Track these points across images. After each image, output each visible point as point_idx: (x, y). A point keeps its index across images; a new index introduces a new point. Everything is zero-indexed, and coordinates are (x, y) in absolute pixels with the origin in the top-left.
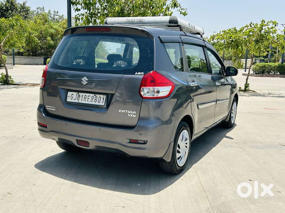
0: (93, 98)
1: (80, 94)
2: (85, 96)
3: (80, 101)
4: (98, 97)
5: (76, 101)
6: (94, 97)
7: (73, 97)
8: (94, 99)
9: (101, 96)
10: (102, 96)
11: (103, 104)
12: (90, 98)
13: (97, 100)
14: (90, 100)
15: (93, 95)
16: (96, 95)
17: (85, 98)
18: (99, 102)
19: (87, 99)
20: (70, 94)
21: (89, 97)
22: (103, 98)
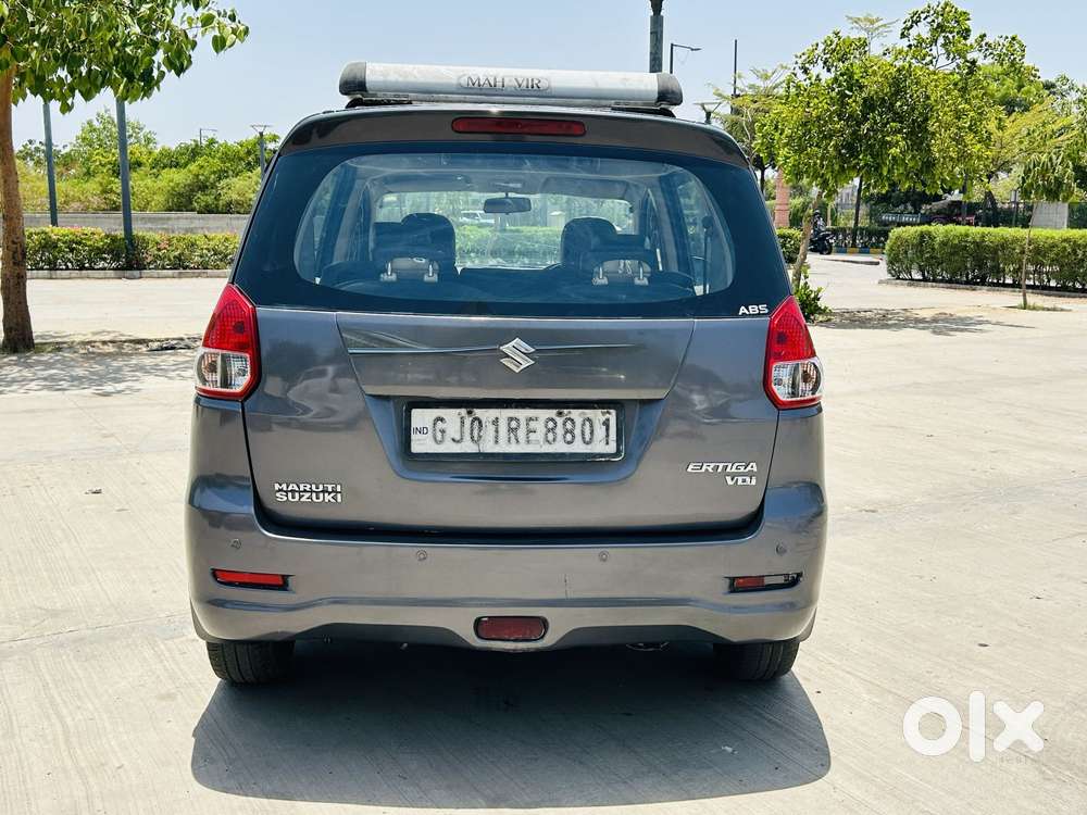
0: (551, 425)
1: (478, 412)
2: (511, 419)
3: (488, 446)
4: (578, 421)
5: (468, 447)
6: (560, 421)
7: (443, 432)
8: (560, 431)
9: (589, 413)
10: (597, 415)
11: (612, 448)
12: (539, 426)
13: (577, 432)
14: (539, 435)
15: (552, 413)
16: (566, 411)
17: (511, 430)
18: (587, 439)
19: (522, 433)
20: (421, 417)
21: (533, 425)
22: (606, 423)
